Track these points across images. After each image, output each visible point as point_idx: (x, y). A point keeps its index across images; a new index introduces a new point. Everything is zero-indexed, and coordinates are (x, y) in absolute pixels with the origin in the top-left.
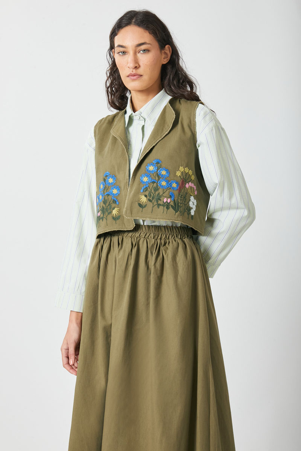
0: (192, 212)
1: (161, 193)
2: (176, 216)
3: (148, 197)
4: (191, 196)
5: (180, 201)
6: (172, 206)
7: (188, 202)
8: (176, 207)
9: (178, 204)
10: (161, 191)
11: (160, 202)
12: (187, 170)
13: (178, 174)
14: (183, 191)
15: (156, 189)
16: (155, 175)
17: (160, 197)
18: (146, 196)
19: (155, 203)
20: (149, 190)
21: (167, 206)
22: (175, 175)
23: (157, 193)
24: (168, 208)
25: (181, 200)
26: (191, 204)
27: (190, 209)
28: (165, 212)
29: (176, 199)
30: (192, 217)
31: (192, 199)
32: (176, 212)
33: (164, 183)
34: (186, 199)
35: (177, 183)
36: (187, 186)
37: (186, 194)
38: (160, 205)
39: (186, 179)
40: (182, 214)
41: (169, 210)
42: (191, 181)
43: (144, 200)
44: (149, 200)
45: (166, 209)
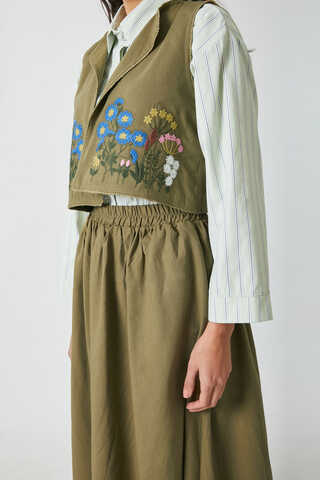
0: (169, 182)
2: (137, 188)
3: (102, 159)
4: (169, 155)
5: (145, 164)
6: (132, 172)
7: (162, 166)
8: (139, 173)
9: (142, 169)
10: (117, 148)
11: (115, 166)
12: (163, 114)
13: (148, 120)
14: (152, 148)
15: (112, 145)
17: (116, 157)
18: (99, 158)
19: (109, 167)
20: (104, 147)
21: (125, 172)
22: (142, 122)
23: (112, 151)
24: (125, 176)
25: (148, 163)
26: (167, 169)
27: (164, 176)
28: (120, 182)
29: (139, 162)
30: (168, 188)
31: (170, 159)
32: (138, 181)
33: (123, 136)
34: (157, 161)
35: (144, 135)
36: (162, 139)
37: (159, 152)
38: (115, 170)
39: (160, 128)
40: (149, 184)
41: (126, 179)
42: (171, 131)
43: (96, 162)
44: (102, 163)
45: (122, 177)
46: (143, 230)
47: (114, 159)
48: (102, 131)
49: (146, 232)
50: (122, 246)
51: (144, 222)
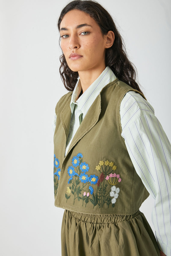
0: (114, 201)
1: (81, 187)
2: (95, 209)
3: (72, 189)
4: (112, 186)
5: (98, 194)
6: (91, 200)
7: (109, 193)
8: (96, 200)
9: (97, 197)
10: (81, 185)
11: (80, 196)
12: (107, 163)
13: (98, 168)
14: (102, 184)
15: (78, 183)
16: (77, 168)
17: (81, 190)
18: (70, 188)
19: (76, 196)
20: (73, 182)
21: (87, 199)
22: (94, 170)
23: (78, 186)
24: (87, 202)
25: (100, 193)
26: (112, 194)
27: (110, 199)
28: (84, 206)
29: (95, 193)
30: (114, 205)
31: (114, 188)
32: (95, 205)
33: (84, 178)
34: (105, 191)
35: (96, 176)
36: (107, 178)
37: (106, 186)
38: (80, 198)
39: (106, 171)
40: (101, 206)
41: (88, 204)
42: (113, 172)
43: (69, 191)
44: (73, 192)
45: (85, 203)
46: (98, 225)
47: (79, 191)
48: (71, 172)
49: (100, 227)
50: (87, 234)
51: (99, 221)
